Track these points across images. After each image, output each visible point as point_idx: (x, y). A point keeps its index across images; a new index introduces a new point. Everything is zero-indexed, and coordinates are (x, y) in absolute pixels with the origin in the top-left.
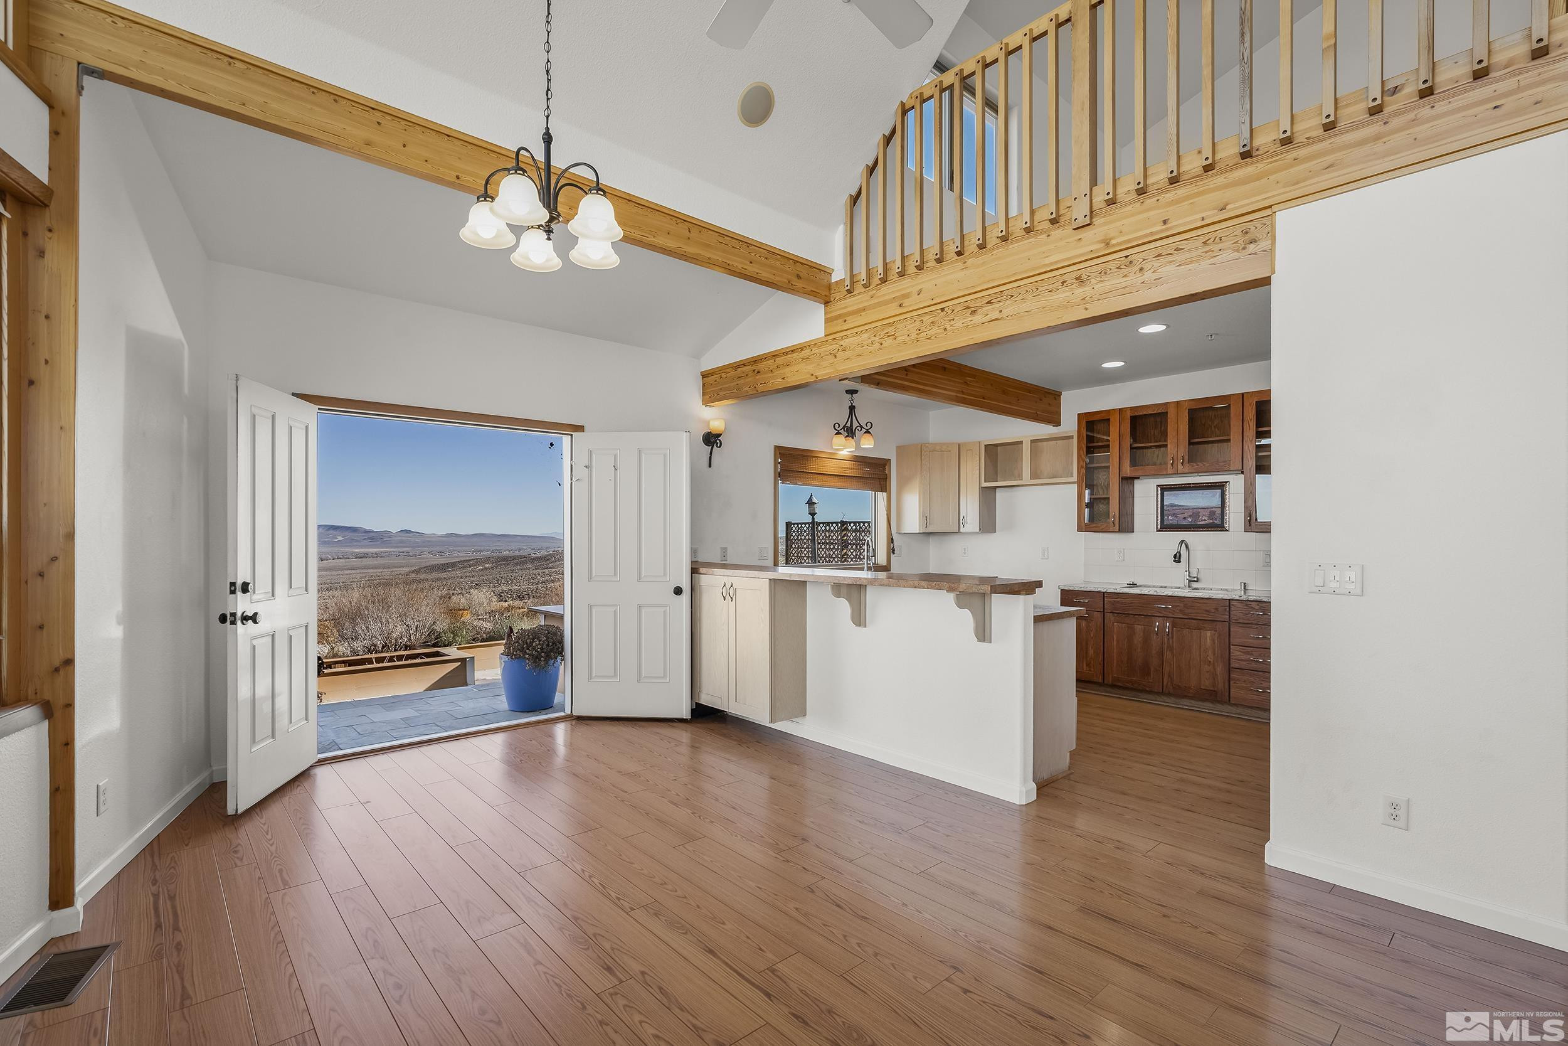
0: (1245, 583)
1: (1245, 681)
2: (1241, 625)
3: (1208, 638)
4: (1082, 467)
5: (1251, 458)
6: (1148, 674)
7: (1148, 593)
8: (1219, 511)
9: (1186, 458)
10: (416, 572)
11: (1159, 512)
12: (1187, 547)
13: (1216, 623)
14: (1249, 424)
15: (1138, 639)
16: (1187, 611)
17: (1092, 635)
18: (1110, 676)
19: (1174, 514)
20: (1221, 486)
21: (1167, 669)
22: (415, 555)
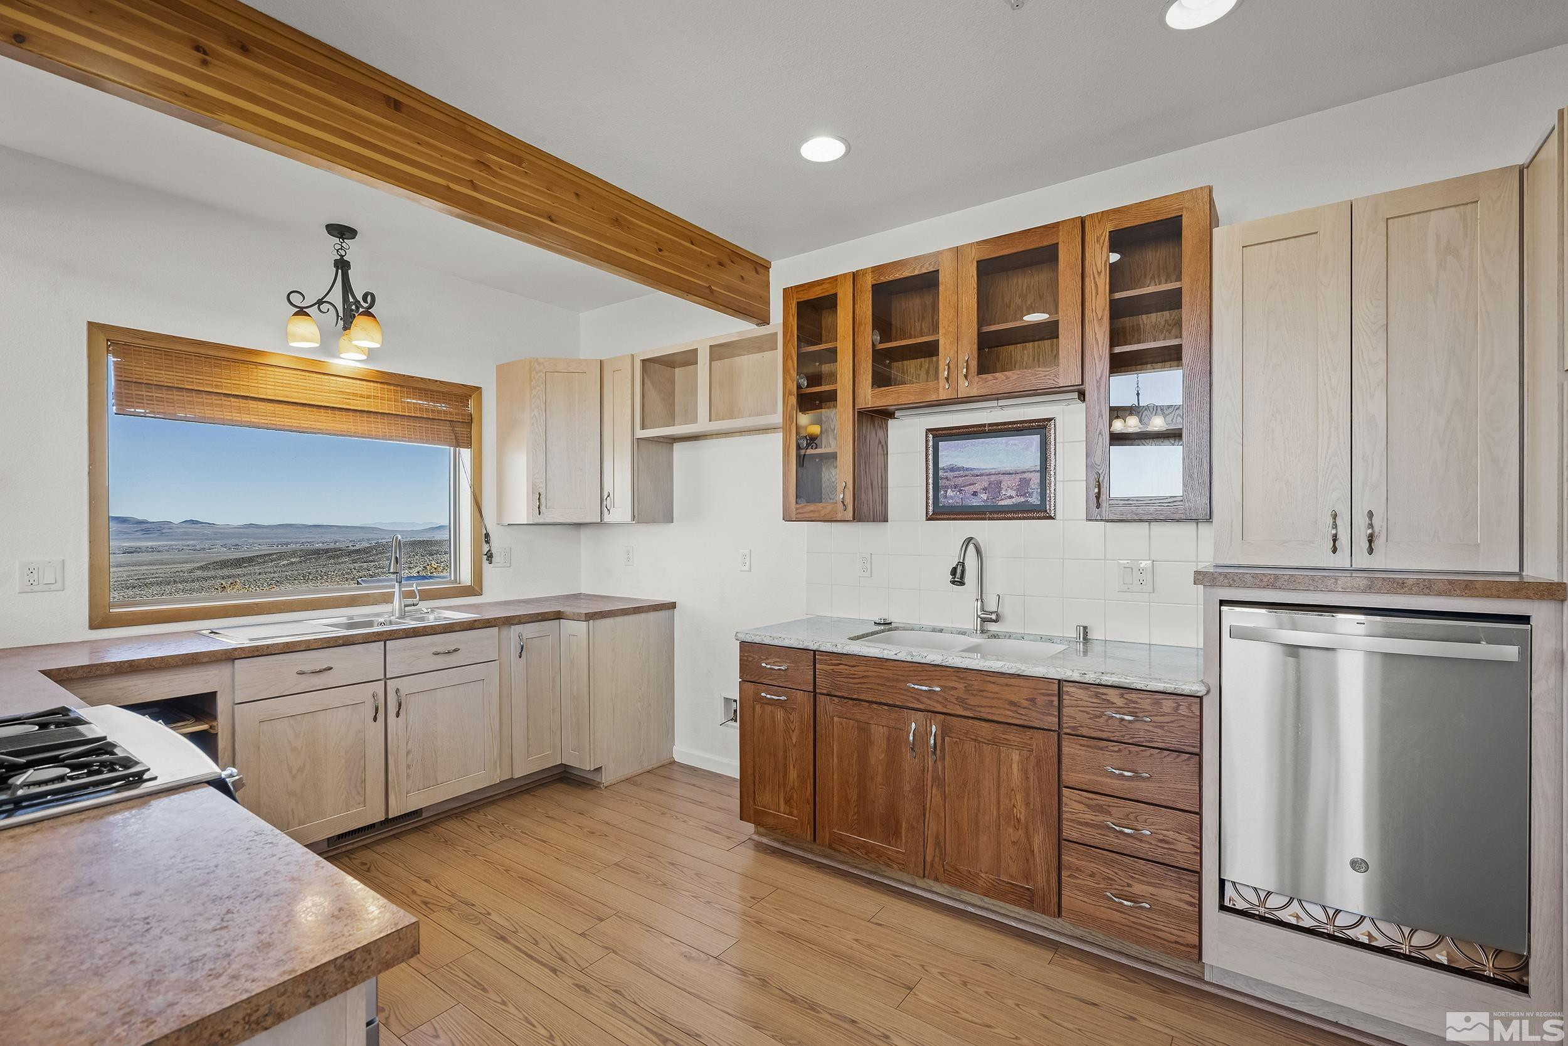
0: (1085, 628)
1: (1092, 875)
2: (1084, 741)
3: (1015, 767)
4: (790, 394)
5: (1100, 358)
6: (897, 834)
7: (895, 657)
8: (1035, 479)
9: (974, 364)
10: (201, 568)
11: (931, 481)
12: (978, 551)
13: (1029, 733)
14: (1095, 283)
15: (877, 755)
16: (972, 701)
17: (794, 740)
18: (827, 830)
19: (956, 487)
20: (1041, 427)
21: (932, 827)
22: (204, 549)
